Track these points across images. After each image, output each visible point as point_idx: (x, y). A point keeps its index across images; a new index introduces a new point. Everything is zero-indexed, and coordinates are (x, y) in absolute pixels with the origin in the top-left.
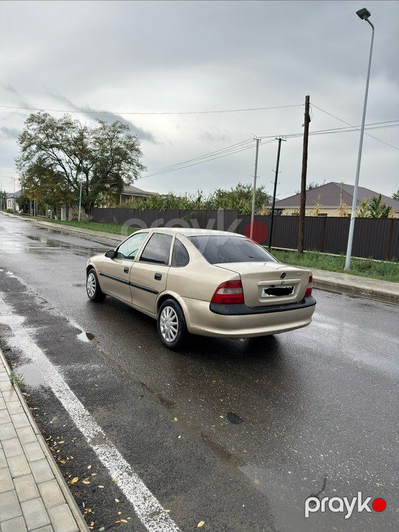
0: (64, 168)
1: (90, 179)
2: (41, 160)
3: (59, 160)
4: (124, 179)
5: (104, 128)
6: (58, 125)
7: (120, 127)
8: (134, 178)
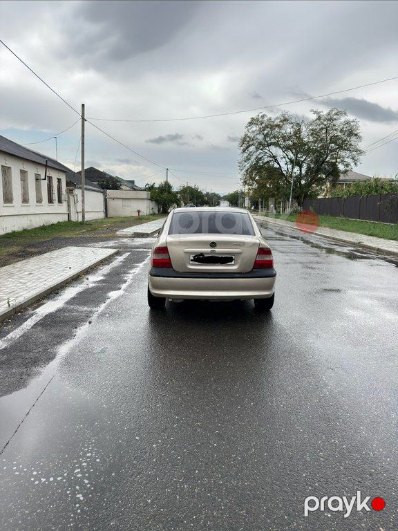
0: (278, 163)
1: (303, 172)
2: (258, 159)
3: (274, 157)
4: (341, 167)
5: (319, 118)
6: (276, 123)
7: (336, 114)
8: (352, 164)
